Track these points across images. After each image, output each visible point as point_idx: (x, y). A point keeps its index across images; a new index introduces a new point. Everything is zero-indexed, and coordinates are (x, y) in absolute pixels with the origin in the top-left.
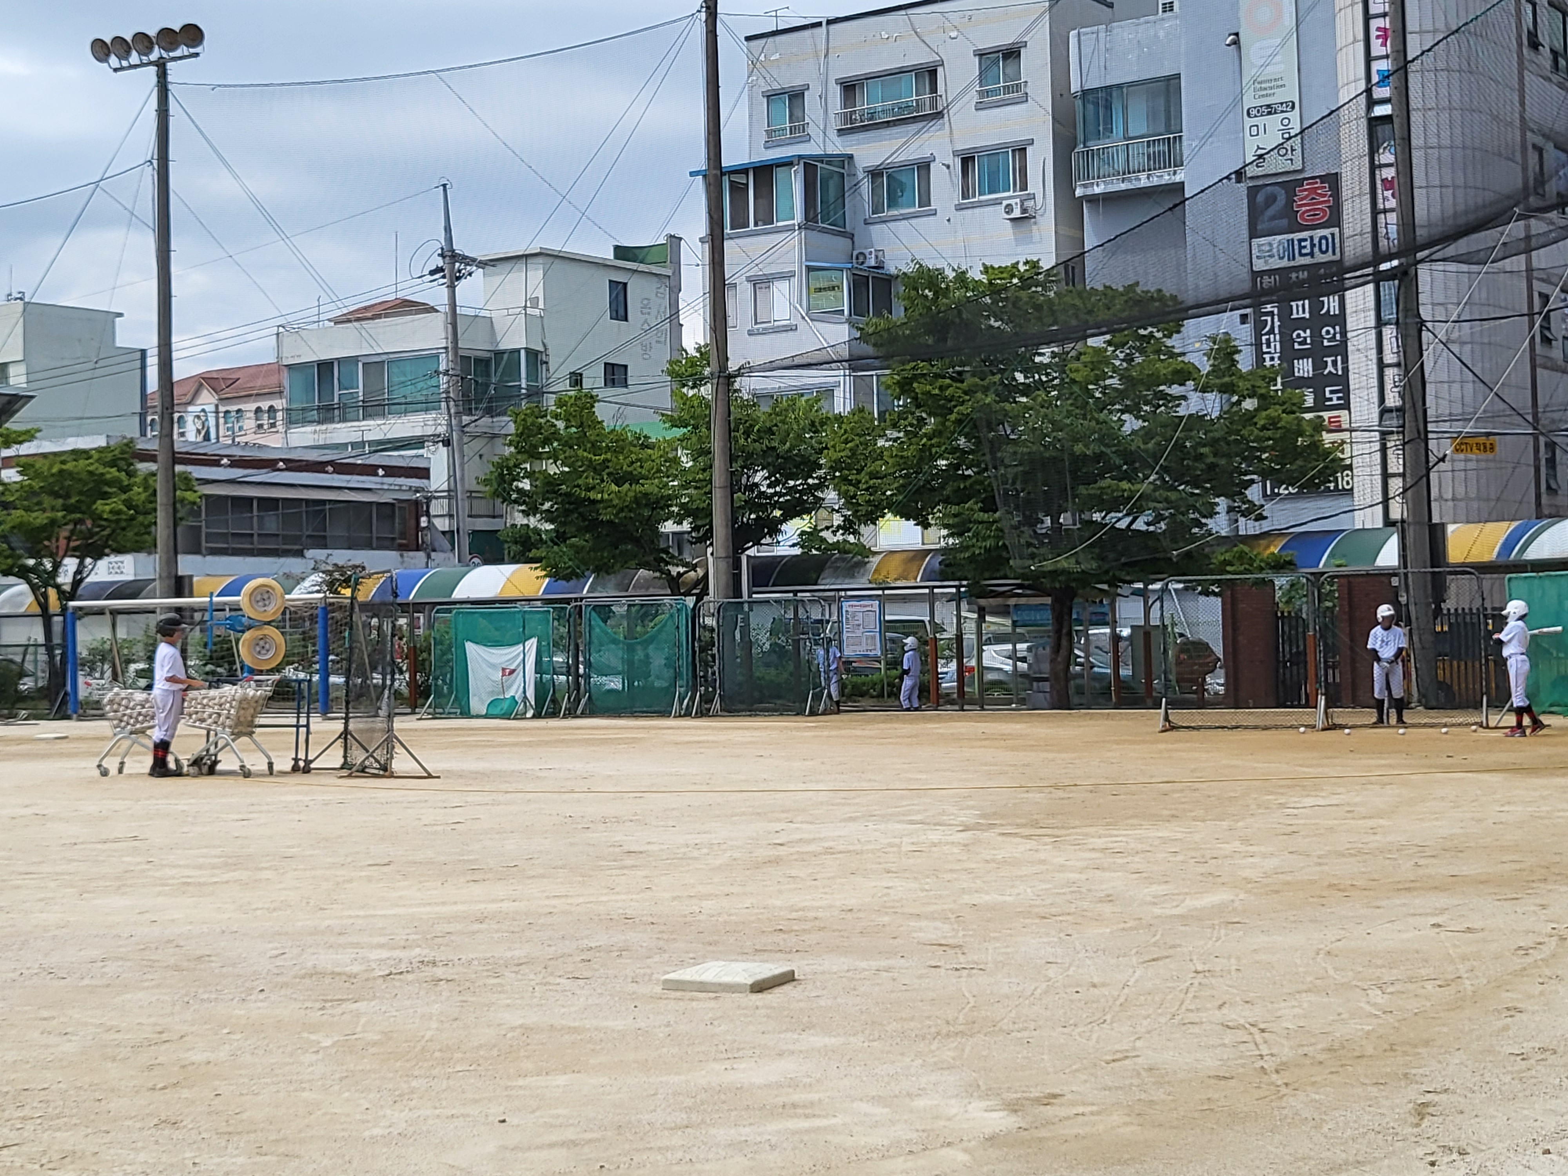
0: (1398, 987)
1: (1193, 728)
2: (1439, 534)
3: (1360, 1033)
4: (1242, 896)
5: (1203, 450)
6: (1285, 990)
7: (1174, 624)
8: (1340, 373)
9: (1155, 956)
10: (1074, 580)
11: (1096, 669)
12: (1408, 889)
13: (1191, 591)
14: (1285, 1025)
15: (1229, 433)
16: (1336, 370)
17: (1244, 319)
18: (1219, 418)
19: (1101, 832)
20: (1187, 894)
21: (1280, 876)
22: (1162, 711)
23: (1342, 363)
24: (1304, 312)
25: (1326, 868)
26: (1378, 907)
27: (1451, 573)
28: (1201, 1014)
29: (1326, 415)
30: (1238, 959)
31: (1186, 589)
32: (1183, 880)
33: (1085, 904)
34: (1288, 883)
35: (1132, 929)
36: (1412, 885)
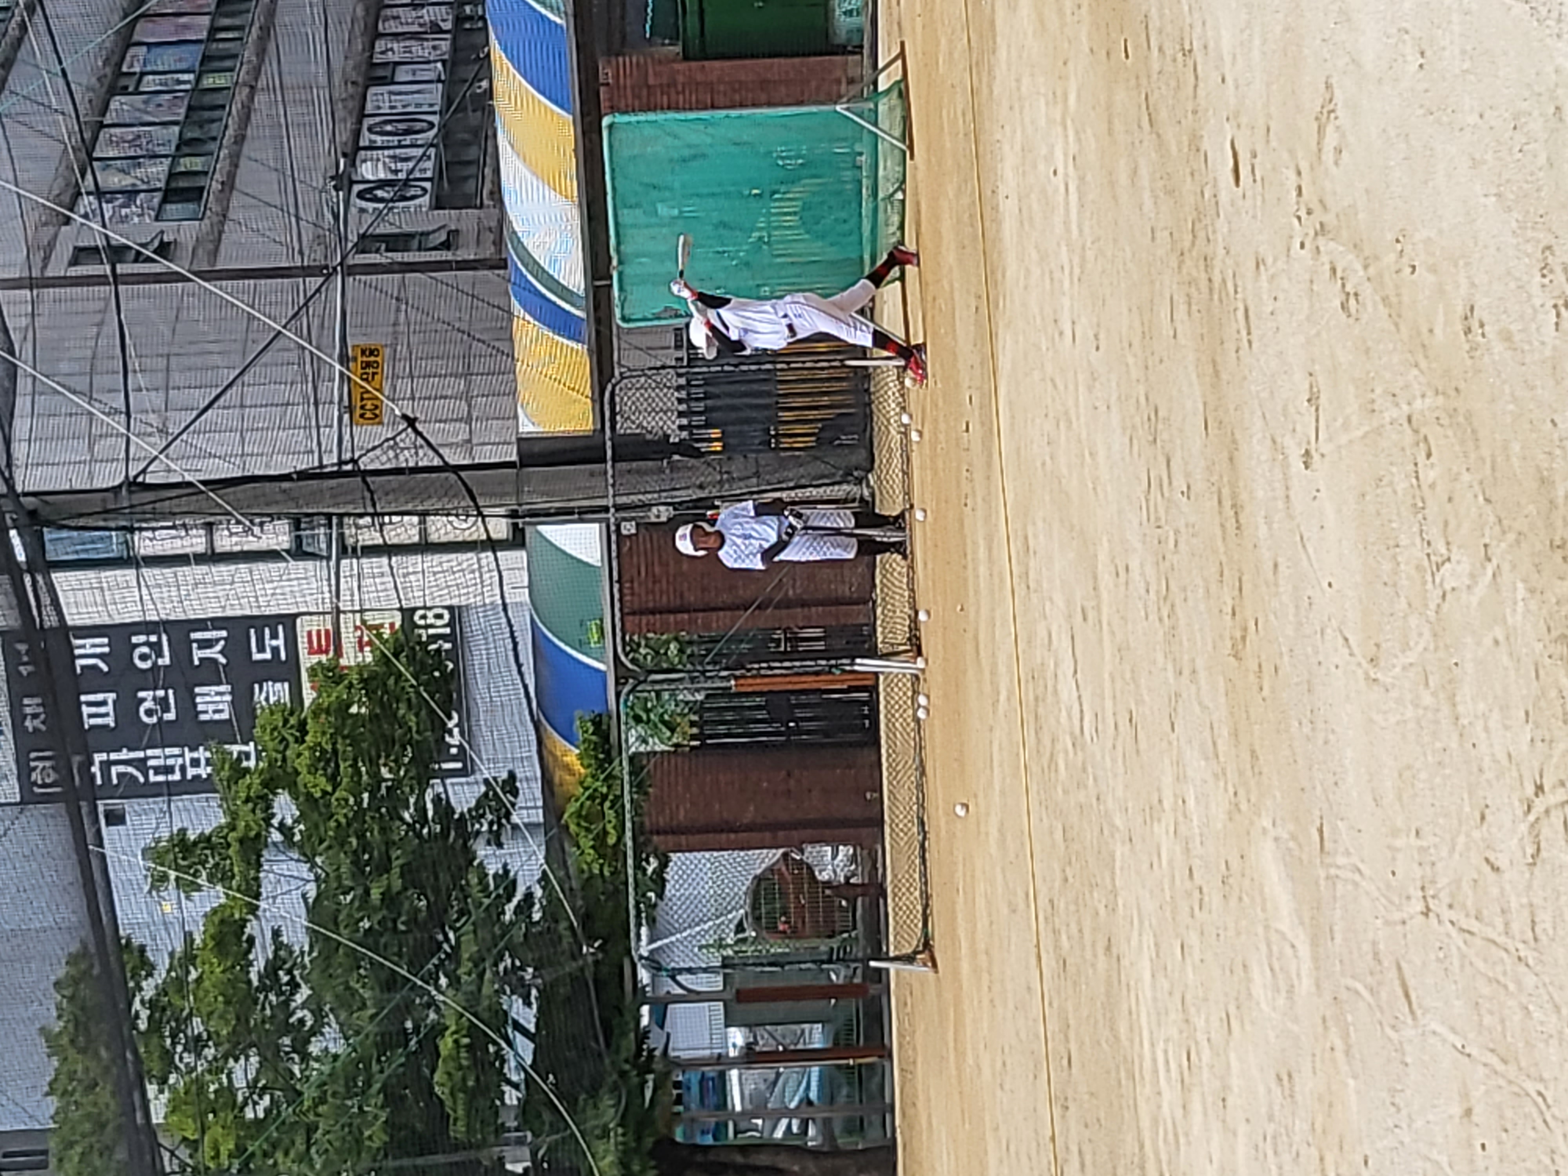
0: (1434, 532)
1: (926, 906)
2: (537, 448)
3: (1533, 605)
4: (1267, 823)
5: (375, 894)
6: (1454, 745)
7: (720, 944)
8: (224, 633)
9: (1400, 992)
10: (639, 1139)
11: (813, 1095)
12: (1237, 508)
13: (658, 913)
14: (1525, 748)
15: (343, 843)
16: (218, 640)
17: (116, 818)
18: (314, 865)
19: (1148, 1090)
20: (1267, 928)
21: (1221, 748)
22: (892, 967)
23: (206, 629)
24: (104, 703)
25: (1200, 663)
26: (1276, 566)
27: (613, 428)
28: (1514, 905)
29: (307, 661)
30: (1395, 833)
31: (652, 922)
32: (1238, 934)
33: (1300, 1126)
34: (1235, 734)
35: (1346, 1036)
36: (1227, 503)
